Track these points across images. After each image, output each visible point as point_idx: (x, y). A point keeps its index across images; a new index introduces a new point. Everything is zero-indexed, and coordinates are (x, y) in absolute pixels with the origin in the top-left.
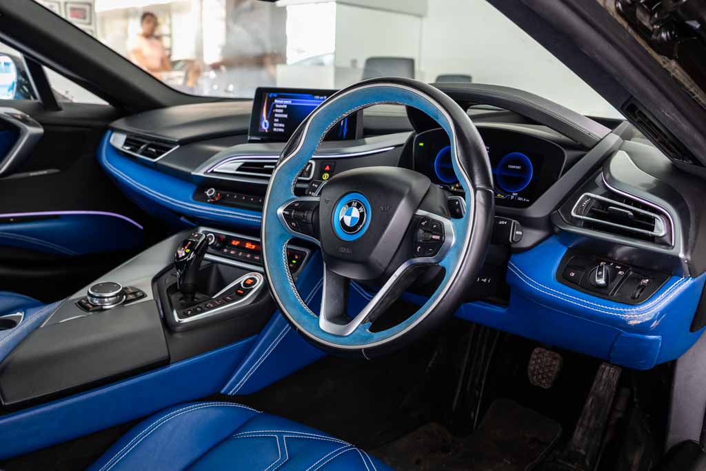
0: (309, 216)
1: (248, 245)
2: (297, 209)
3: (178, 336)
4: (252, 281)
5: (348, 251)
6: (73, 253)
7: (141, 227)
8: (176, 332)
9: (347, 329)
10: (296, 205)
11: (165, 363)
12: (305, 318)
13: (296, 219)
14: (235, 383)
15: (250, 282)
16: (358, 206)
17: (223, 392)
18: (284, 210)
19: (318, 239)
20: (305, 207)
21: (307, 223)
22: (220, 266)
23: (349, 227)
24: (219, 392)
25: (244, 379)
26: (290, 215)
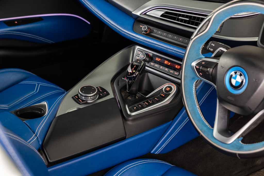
0: (210, 70)
1: (166, 62)
2: (203, 66)
3: (129, 123)
4: (169, 89)
5: (233, 99)
6: (50, 42)
7: (89, 23)
8: (128, 121)
9: (228, 140)
10: (203, 63)
11: (124, 139)
12: (205, 128)
13: (202, 71)
14: (159, 147)
15: (168, 89)
16: (241, 75)
17: (152, 152)
18: (196, 65)
19: (215, 85)
20: (208, 64)
21: (209, 75)
22: (149, 74)
23: (234, 86)
24: (150, 152)
25: (164, 146)
26: (199, 69)
